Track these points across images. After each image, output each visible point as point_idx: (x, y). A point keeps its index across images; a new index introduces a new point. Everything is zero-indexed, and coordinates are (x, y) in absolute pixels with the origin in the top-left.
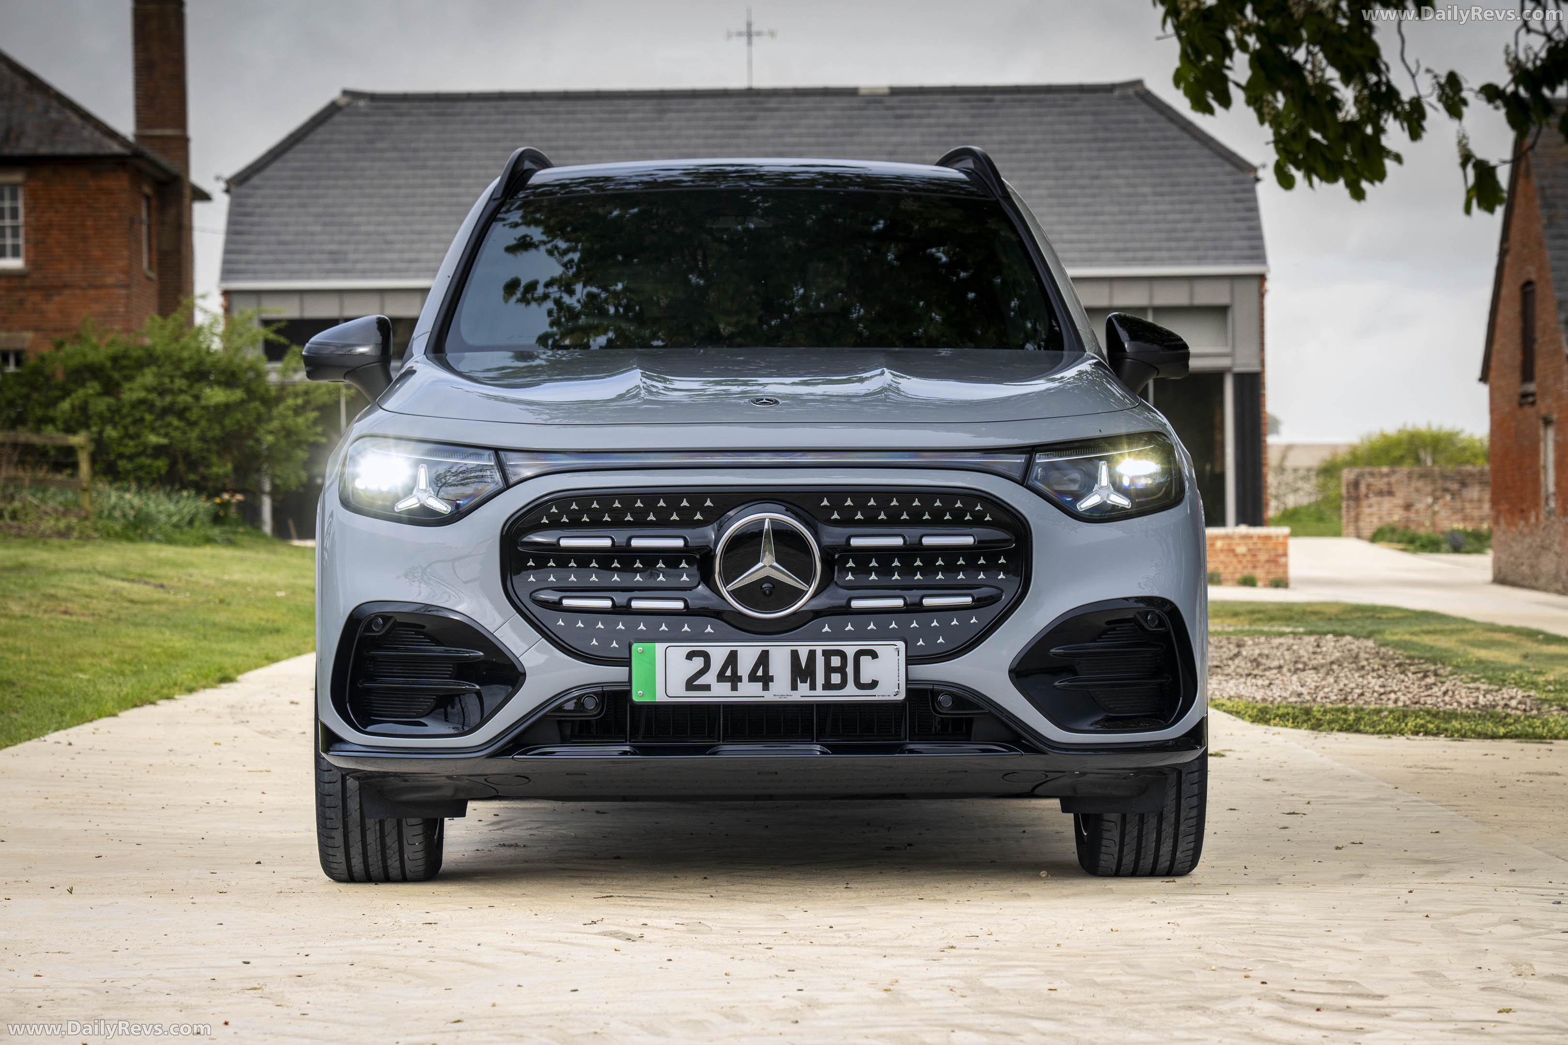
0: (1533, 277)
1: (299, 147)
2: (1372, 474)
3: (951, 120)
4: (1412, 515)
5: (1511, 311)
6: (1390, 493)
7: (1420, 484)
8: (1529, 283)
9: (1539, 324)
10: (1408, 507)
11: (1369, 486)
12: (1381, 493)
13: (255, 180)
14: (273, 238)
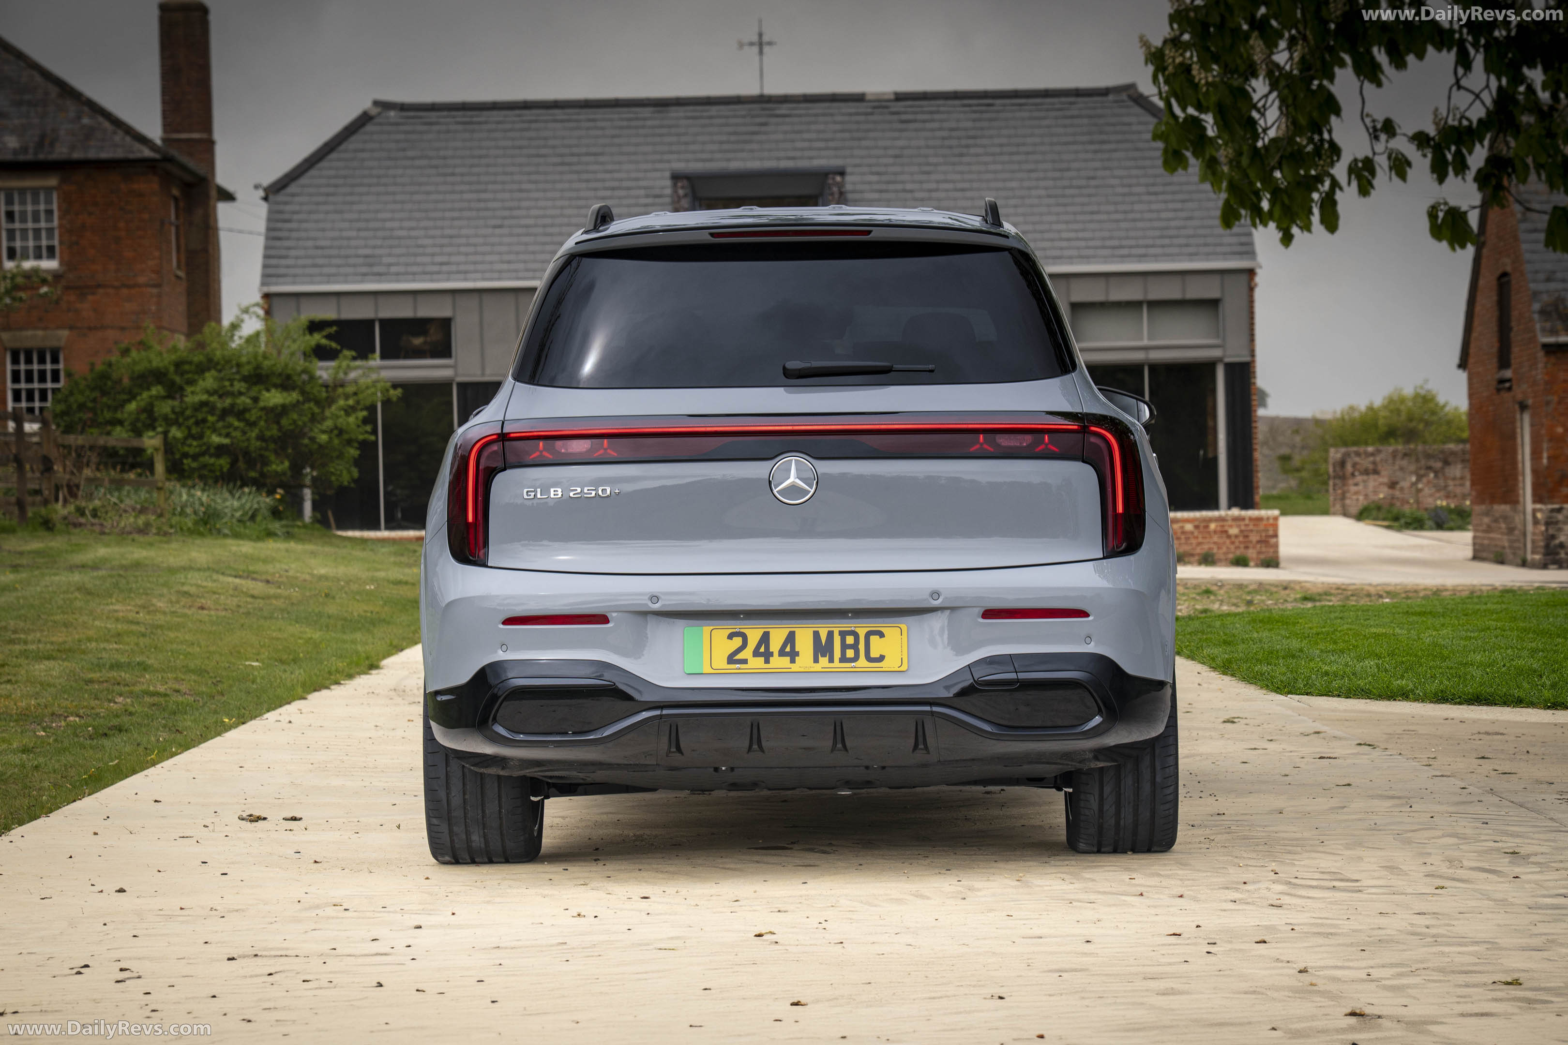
0: (1509, 269)
1: (333, 155)
2: (1358, 454)
3: (953, 125)
4: (1397, 493)
5: (1488, 301)
6: (1376, 472)
7: (1404, 463)
8: (1505, 274)
9: (1515, 314)
10: (1393, 485)
11: (1354, 465)
12: (1366, 472)
13: (293, 188)
14: (310, 243)
